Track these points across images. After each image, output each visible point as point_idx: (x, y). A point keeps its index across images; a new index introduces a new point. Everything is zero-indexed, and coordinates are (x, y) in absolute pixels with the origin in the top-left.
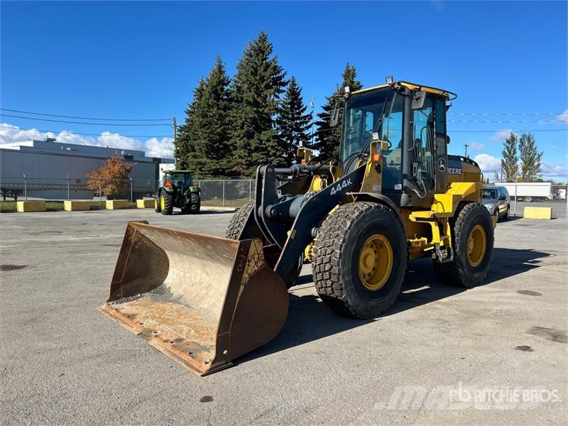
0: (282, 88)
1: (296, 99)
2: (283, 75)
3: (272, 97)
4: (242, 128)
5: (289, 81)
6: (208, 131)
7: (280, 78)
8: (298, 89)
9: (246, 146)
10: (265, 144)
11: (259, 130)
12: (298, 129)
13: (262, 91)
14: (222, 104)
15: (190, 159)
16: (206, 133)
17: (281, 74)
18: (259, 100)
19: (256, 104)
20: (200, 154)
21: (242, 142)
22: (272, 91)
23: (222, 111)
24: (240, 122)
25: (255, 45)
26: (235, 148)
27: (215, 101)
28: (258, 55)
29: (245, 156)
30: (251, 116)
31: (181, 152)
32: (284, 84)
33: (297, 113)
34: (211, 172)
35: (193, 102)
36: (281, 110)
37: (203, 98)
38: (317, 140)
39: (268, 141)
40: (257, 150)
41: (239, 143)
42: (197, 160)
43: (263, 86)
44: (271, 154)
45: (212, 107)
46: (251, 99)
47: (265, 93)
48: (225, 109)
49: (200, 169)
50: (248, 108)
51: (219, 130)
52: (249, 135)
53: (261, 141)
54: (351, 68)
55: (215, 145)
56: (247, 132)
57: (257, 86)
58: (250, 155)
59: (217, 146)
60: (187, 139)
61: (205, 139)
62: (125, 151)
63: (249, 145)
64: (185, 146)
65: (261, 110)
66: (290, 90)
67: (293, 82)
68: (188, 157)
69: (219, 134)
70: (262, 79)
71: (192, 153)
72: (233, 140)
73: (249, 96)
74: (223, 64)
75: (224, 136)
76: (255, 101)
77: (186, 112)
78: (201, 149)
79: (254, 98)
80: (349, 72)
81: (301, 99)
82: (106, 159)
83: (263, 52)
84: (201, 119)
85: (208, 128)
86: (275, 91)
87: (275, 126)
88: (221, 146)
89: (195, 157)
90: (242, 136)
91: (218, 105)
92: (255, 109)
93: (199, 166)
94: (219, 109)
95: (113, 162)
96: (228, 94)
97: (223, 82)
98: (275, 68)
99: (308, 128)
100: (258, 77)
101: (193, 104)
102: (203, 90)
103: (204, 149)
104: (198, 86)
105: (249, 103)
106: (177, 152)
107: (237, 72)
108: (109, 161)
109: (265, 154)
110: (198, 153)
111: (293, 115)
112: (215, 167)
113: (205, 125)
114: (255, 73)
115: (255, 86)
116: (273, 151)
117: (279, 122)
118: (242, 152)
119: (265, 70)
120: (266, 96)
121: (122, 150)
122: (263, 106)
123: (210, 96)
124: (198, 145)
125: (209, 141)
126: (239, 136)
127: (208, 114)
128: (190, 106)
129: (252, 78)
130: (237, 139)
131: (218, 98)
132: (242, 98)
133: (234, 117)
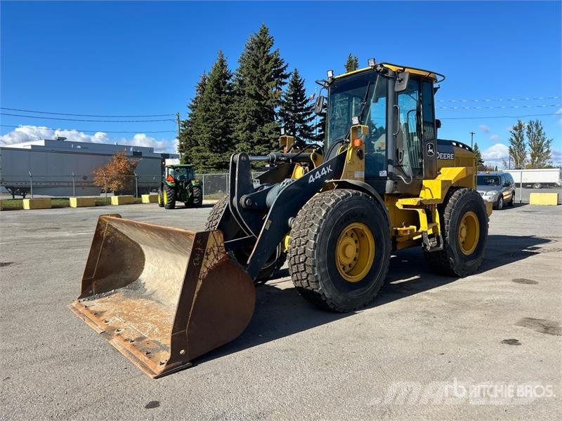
0: (283, 80)
1: (299, 90)
2: (285, 67)
3: (275, 89)
4: (244, 121)
5: (290, 74)
6: (212, 125)
7: (282, 70)
8: (300, 81)
9: (249, 139)
10: (267, 137)
11: (261, 122)
12: (301, 121)
13: (264, 84)
14: (224, 97)
15: (194, 153)
16: (209, 127)
17: (282, 66)
18: (261, 93)
19: (257, 97)
20: (203, 148)
21: (244, 135)
22: (274, 83)
23: (224, 105)
24: (242, 115)
25: (256, 38)
26: (238, 142)
27: (217, 95)
28: (259, 47)
29: (248, 149)
30: (253, 108)
31: (184, 147)
32: (286, 77)
33: (300, 105)
34: (215, 166)
35: (195, 96)
36: (283, 102)
37: (206, 92)
38: (320, 131)
39: (271, 133)
40: (259, 142)
41: (242, 136)
42: (201, 154)
43: (264, 79)
44: (273, 146)
45: (215, 101)
46: (253, 92)
47: (267, 85)
48: (227, 102)
49: (204, 163)
50: (250, 101)
51: (222, 124)
52: (252, 128)
53: (264, 134)
54: (353, 58)
55: (218, 139)
56: (249, 125)
57: (259, 80)
58: (252, 148)
59: (220, 140)
60: (191, 133)
61: (208, 132)
62: (134, 147)
63: (252, 138)
64: (189, 140)
65: (263, 103)
66: (292, 82)
67: (296, 74)
68: (192, 151)
69: (222, 128)
70: (264, 72)
71: (196, 148)
72: (236, 133)
73: (251, 89)
74: (225, 58)
75: (226, 130)
76: (257, 93)
77: (189, 107)
78: (204, 143)
79: (256, 91)
80: (351, 62)
81: (304, 90)
82: (111, 155)
83: (264, 45)
84: (204, 114)
85: (211, 123)
86: (277, 83)
87: (277, 119)
88: (224, 140)
89: (198, 151)
90: (244, 129)
91: (220, 99)
92: (257, 102)
93: (203, 160)
94: (220, 103)
95: (118, 158)
96: (230, 88)
97: (226, 76)
98: (277, 60)
99: (311, 119)
100: (259, 70)
101: (196, 99)
102: (205, 84)
103: (207, 143)
104: (200, 81)
105: (250, 95)
106: (181, 147)
107: (238, 66)
108: (115, 157)
109: (267, 147)
110: (201, 148)
111: (295, 106)
112: (218, 161)
113: (208, 119)
114: (256, 67)
115: (257, 79)
116: (276, 143)
117: (281, 114)
118: (244, 145)
119: (267, 63)
120: (268, 89)
121: (131, 147)
122: (265, 99)
123: (213, 90)
124: (201, 139)
125: (212, 135)
126: (242, 129)
127: (210, 108)
128: (193, 101)
129: (253, 71)
130: (239, 131)
131: (220, 92)
132: (244, 91)
133: (236, 110)
